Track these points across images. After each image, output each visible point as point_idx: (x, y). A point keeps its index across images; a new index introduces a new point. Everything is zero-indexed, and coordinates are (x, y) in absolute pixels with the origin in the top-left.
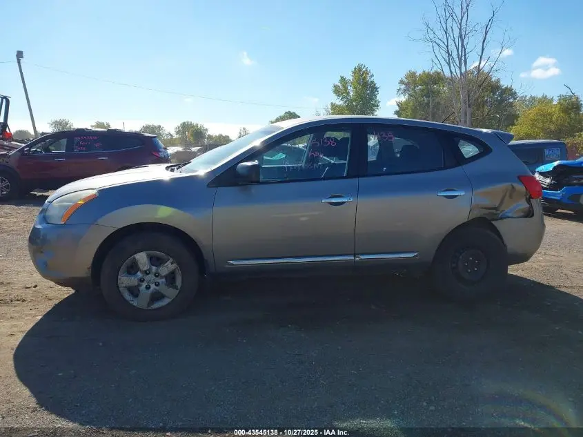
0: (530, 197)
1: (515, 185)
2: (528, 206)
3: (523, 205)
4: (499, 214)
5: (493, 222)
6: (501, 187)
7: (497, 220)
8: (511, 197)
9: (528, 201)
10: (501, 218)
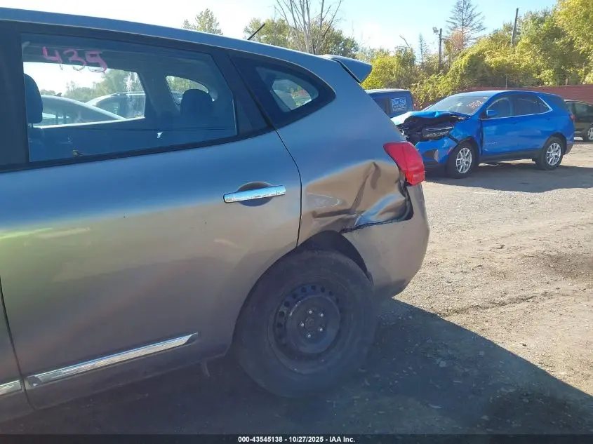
0: (407, 184)
1: (380, 163)
2: (404, 198)
3: (396, 198)
4: (354, 219)
5: (346, 235)
6: (357, 169)
7: (351, 230)
8: (374, 185)
9: (403, 190)
10: (359, 227)
